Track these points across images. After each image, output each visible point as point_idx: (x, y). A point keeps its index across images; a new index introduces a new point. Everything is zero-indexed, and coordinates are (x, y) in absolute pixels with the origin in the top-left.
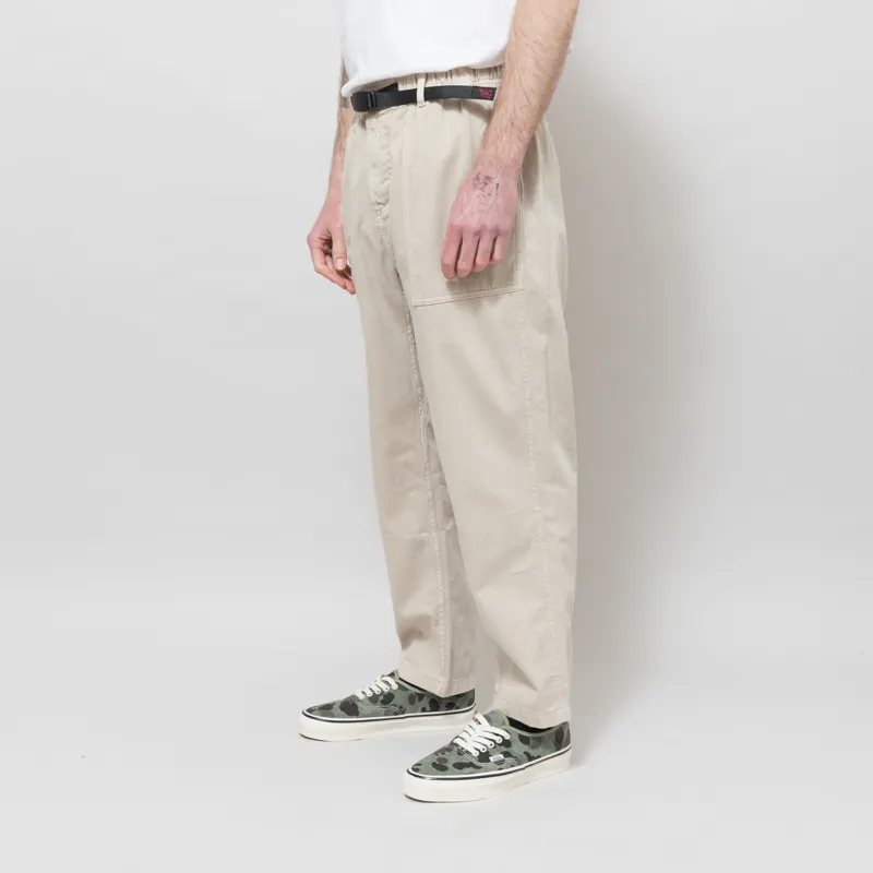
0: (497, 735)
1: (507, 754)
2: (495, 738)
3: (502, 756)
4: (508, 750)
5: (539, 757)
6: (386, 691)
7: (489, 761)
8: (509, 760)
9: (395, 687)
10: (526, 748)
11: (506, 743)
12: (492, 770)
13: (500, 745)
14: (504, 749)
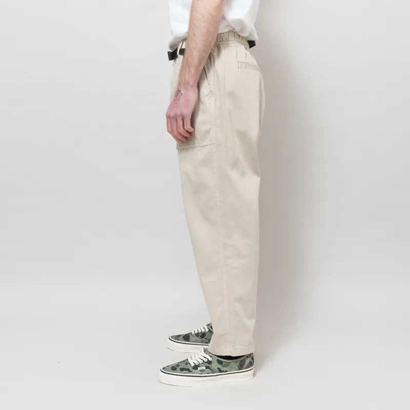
0: (205, 358)
1: (207, 367)
2: (204, 359)
3: (205, 368)
4: (209, 365)
5: (227, 371)
6: (203, 331)
7: (197, 369)
8: (208, 370)
9: (207, 330)
10: (220, 366)
11: (209, 362)
12: (197, 374)
13: (205, 362)
14: (207, 365)
